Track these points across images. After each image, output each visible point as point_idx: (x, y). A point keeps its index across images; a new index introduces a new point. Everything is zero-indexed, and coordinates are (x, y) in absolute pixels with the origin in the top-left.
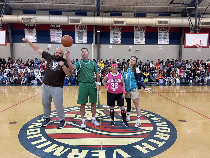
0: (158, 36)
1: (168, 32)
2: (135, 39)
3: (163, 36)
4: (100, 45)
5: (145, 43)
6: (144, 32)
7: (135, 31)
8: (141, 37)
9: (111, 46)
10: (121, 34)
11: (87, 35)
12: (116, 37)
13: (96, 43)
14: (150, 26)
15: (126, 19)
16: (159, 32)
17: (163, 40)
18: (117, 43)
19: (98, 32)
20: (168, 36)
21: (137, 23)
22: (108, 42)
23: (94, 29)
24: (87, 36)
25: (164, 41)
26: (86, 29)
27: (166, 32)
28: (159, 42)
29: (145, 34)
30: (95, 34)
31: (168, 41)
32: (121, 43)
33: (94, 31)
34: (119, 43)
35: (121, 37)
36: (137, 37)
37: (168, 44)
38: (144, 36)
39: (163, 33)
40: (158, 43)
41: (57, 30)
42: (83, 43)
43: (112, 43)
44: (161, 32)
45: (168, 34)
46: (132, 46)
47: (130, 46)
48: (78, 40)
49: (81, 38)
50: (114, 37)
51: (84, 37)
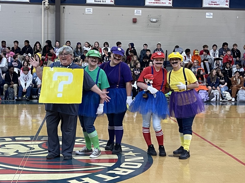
13: (52, 2)
18: (104, 3)
25: (217, 1)
28: (206, 3)
32: (113, 3)
34: (108, 2)
40: (204, 5)
43: (92, 2)
46: (141, 11)
47: (135, 11)
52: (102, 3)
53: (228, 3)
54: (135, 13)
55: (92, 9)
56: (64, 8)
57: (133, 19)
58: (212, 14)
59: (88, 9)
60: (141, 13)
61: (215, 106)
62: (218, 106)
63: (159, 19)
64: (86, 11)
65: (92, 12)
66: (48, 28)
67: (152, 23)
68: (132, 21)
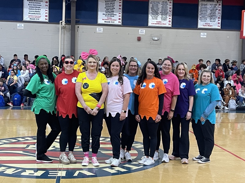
0: (199, 11)
1: (219, 5)
2: (150, 17)
3: (209, 12)
4: (77, 26)
5: (171, 26)
6: (170, 3)
7: (151, 1)
8: (164, 13)
9: (100, 29)
10: (121, 4)
11: (48, 4)
12: (110, 11)
13: (68, 22)
16: (200, 3)
17: (208, 19)
18: (113, 23)
20: (218, 13)
22: (93, 21)
24: (48, 7)
27: (214, 3)
28: (201, 24)
29: (171, 7)
30: (66, 4)
31: (220, 22)
32: (120, 24)
34: (116, 23)
35: (121, 10)
36: (156, 13)
37: (220, 28)
38: (169, 9)
39: (209, 6)
40: (199, 26)
42: (40, 20)
43: (103, 22)
44: (204, 3)
46: (144, 30)
47: (140, 30)
48: (29, 15)
49: (35, 10)
50: (107, 11)
51: (42, 8)
52: (111, 23)
53: (220, 25)
54: (140, 32)
55: (102, 28)
56: (78, 27)
57: (138, 37)
58: (206, 34)
59: (99, 28)
60: (144, 33)
63: (160, 38)
64: (97, 30)
65: (102, 31)
66: (64, 45)
67: (154, 41)
68: (136, 39)
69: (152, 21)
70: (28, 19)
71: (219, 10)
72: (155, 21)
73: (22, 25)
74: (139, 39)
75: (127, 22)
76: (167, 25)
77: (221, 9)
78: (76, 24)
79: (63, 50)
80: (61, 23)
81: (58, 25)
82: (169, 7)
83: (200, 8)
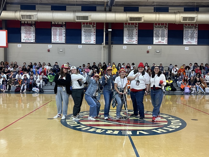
0: (184, 34)
1: (196, 30)
2: (154, 39)
3: (190, 34)
4: (112, 46)
5: (167, 44)
6: (166, 30)
7: (155, 29)
8: (163, 36)
9: (125, 47)
10: (137, 32)
11: (95, 34)
12: (130, 36)
13: (107, 43)
14: (173, 23)
15: (143, 15)
16: (184, 30)
17: (190, 39)
19: (109, 30)
20: (196, 35)
21: (157, 19)
22: (121, 42)
23: (105, 27)
25: (191, 41)
26: (94, 26)
27: (193, 29)
28: (185, 42)
29: (167, 32)
30: (105, 33)
31: (197, 40)
32: (137, 43)
33: (104, 29)
34: (134, 43)
35: (137, 35)
36: (158, 36)
37: (197, 44)
38: (165, 34)
39: (190, 31)
40: (184, 43)
41: (60, 28)
42: (91, 43)
43: (127, 43)
44: (187, 29)
45: (196, 32)
46: (151, 47)
47: (148, 47)
48: (85, 40)
49: (88, 37)
50: (129, 36)
51: (92, 36)
52: (131, 43)
53: (197, 42)
55: (126, 46)
58: (188, 48)
61: (193, 95)
62: (195, 96)
63: (160, 51)
64: (123, 48)
66: (104, 57)
67: (157, 53)
68: (146, 52)
69: (155, 41)
70: (85, 43)
71: (196, 33)
72: (157, 41)
73: (81, 46)
74: (148, 52)
75: (140, 42)
76: (165, 43)
77: (197, 33)
78: (111, 45)
79: (104, 60)
80: (103, 44)
81: (101, 45)
82: (165, 32)
83: (184, 32)
